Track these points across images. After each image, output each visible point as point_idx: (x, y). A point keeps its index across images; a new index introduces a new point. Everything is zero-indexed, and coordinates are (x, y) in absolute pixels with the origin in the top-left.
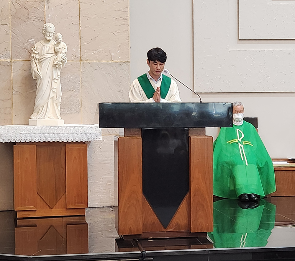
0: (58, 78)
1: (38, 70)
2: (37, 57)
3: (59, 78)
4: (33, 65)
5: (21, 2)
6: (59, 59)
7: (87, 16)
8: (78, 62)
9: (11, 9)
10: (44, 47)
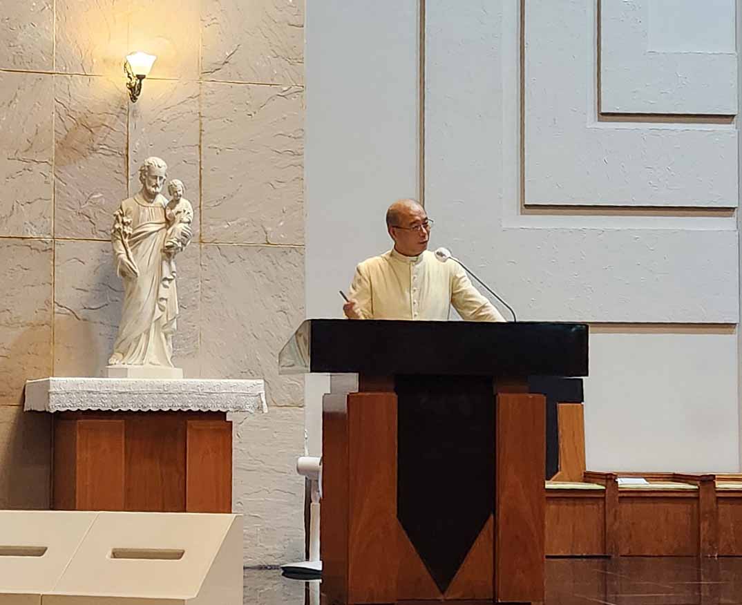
0: (172, 277)
1: (129, 259)
2: (128, 230)
3: (174, 276)
4: (118, 247)
5: (78, 114)
6: (177, 235)
7: (215, 146)
8: (195, 246)
9: (57, 129)
10: (144, 211)
